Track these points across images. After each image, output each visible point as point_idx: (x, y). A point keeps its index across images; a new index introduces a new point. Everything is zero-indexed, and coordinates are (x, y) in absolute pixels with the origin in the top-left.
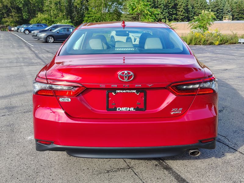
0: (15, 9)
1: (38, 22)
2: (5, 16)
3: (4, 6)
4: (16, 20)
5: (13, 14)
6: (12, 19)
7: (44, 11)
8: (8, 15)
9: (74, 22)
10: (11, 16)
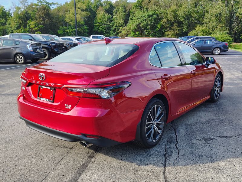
0: (177, 23)
1: (195, 34)
2: (168, 30)
3: (168, 21)
4: (176, 33)
5: (174, 28)
6: (173, 32)
7: (203, 24)
8: (170, 29)
9: (232, 33)
10: (173, 29)
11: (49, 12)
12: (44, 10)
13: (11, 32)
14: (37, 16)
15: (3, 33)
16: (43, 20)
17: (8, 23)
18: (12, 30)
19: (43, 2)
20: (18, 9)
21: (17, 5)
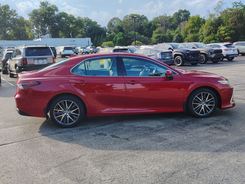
11: (242, 15)
12: (238, 14)
13: (201, 38)
14: (229, 21)
15: (195, 40)
16: (235, 25)
17: (200, 31)
18: (203, 36)
19: (238, 6)
20: (211, 16)
21: (211, 13)
